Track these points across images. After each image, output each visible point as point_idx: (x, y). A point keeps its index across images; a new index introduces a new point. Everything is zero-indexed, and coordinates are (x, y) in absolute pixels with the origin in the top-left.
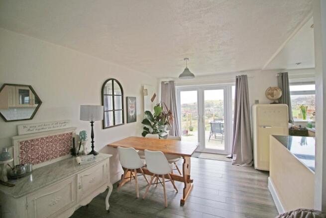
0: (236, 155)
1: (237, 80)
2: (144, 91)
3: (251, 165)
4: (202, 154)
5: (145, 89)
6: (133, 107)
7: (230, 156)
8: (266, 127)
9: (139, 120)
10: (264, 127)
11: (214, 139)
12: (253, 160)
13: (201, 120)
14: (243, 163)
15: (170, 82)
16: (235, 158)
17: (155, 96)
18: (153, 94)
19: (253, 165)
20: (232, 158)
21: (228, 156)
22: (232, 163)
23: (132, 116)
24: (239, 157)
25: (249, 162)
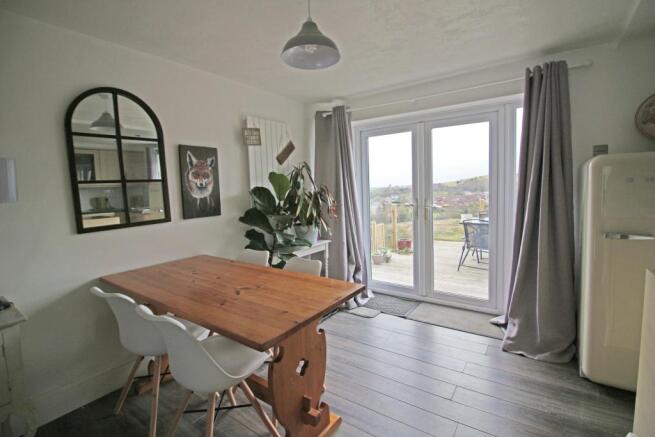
0: (516, 321)
1: (530, 81)
2: (246, 133)
3: (567, 358)
4: (421, 307)
5: (250, 126)
6: (206, 176)
7: (501, 320)
8: (633, 238)
9: (230, 212)
10: (624, 237)
11: (475, 264)
12: (576, 342)
13: (421, 213)
14: (539, 351)
15: (337, 109)
16: (513, 330)
17: (290, 148)
18: (285, 144)
19: (575, 360)
20: (505, 326)
21: (495, 320)
22: (502, 344)
23: (203, 200)
24: (527, 327)
25: (561, 349)
